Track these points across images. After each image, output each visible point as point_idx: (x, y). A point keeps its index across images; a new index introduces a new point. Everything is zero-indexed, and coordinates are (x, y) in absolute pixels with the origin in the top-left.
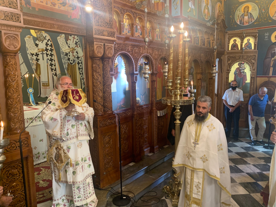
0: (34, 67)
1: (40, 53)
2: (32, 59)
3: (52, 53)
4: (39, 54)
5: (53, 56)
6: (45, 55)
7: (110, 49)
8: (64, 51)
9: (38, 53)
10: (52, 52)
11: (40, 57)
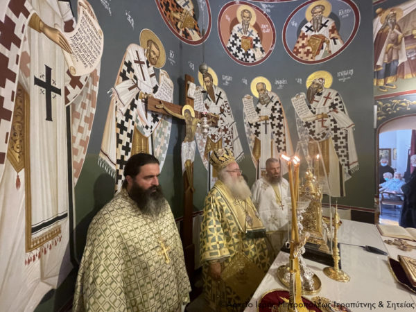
0: (251, 145)
1: (261, 123)
2: (250, 132)
3: (281, 123)
4: (260, 125)
5: (282, 128)
6: (269, 126)
8: (302, 120)
9: (259, 123)
10: (281, 121)
11: (262, 128)
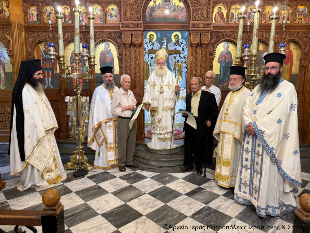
7: (206, 37)
